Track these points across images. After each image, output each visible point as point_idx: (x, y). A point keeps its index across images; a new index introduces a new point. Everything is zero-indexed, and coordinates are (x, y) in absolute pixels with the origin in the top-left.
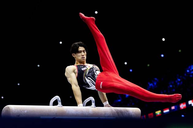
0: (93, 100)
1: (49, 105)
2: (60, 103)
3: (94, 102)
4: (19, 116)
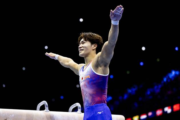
0: (79, 107)
1: (36, 109)
2: (47, 108)
3: (81, 108)
4: (6, 119)
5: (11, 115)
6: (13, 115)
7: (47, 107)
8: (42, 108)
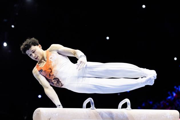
1: (82, 107)
2: (93, 106)
4: (50, 119)
5: (55, 114)
6: (57, 115)
7: (93, 104)
8: (89, 106)
